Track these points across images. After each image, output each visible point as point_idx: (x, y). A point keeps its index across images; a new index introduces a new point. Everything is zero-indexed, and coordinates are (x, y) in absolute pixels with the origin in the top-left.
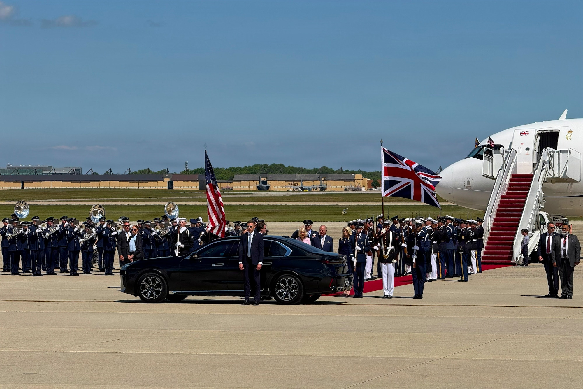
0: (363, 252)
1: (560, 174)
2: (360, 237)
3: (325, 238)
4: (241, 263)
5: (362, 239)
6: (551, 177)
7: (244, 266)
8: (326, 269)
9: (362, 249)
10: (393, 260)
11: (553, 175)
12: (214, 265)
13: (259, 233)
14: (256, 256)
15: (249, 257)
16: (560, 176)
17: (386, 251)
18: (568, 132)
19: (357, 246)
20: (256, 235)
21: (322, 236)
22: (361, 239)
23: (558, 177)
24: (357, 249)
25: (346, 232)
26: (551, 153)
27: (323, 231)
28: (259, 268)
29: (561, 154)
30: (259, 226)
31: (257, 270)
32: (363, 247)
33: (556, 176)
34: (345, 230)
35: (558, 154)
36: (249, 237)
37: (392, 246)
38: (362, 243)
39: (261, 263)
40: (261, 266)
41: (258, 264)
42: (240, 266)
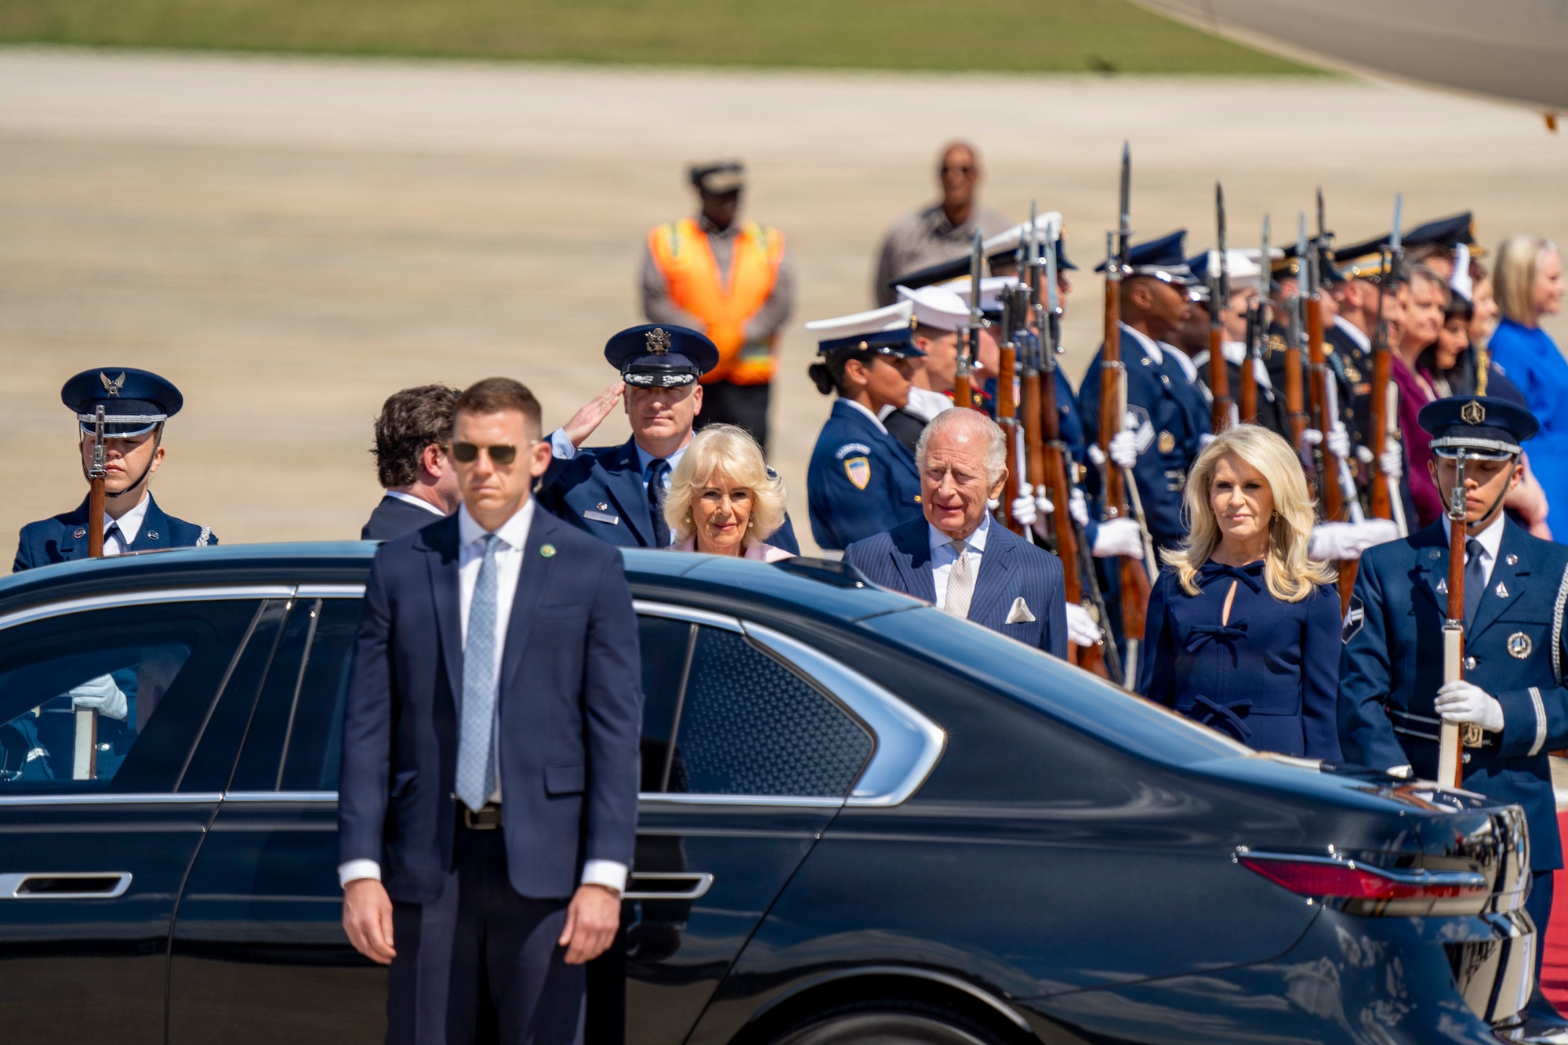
0: (1534, 751)
2: (1488, 566)
3: (974, 561)
4: (364, 869)
5: (1517, 596)
7: (405, 913)
8: (1354, 960)
9: (1519, 719)
14: (551, 796)
15: (476, 804)
19: (1467, 676)
20: (549, 551)
21: (950, 532)
22: (1501, 590)
24: (1459, 717)
25: (1238, 496)
27: (958, 475)
28: (589, 931)
30: (412, 424)
31: (571, 958)
32: (1534, 692)
34: (1225, 473)
36: (468, 574)
38: (1519, 646)
39: (607, 873)
40: (615, 907)
41: (577, 883)
42: (348, 909)
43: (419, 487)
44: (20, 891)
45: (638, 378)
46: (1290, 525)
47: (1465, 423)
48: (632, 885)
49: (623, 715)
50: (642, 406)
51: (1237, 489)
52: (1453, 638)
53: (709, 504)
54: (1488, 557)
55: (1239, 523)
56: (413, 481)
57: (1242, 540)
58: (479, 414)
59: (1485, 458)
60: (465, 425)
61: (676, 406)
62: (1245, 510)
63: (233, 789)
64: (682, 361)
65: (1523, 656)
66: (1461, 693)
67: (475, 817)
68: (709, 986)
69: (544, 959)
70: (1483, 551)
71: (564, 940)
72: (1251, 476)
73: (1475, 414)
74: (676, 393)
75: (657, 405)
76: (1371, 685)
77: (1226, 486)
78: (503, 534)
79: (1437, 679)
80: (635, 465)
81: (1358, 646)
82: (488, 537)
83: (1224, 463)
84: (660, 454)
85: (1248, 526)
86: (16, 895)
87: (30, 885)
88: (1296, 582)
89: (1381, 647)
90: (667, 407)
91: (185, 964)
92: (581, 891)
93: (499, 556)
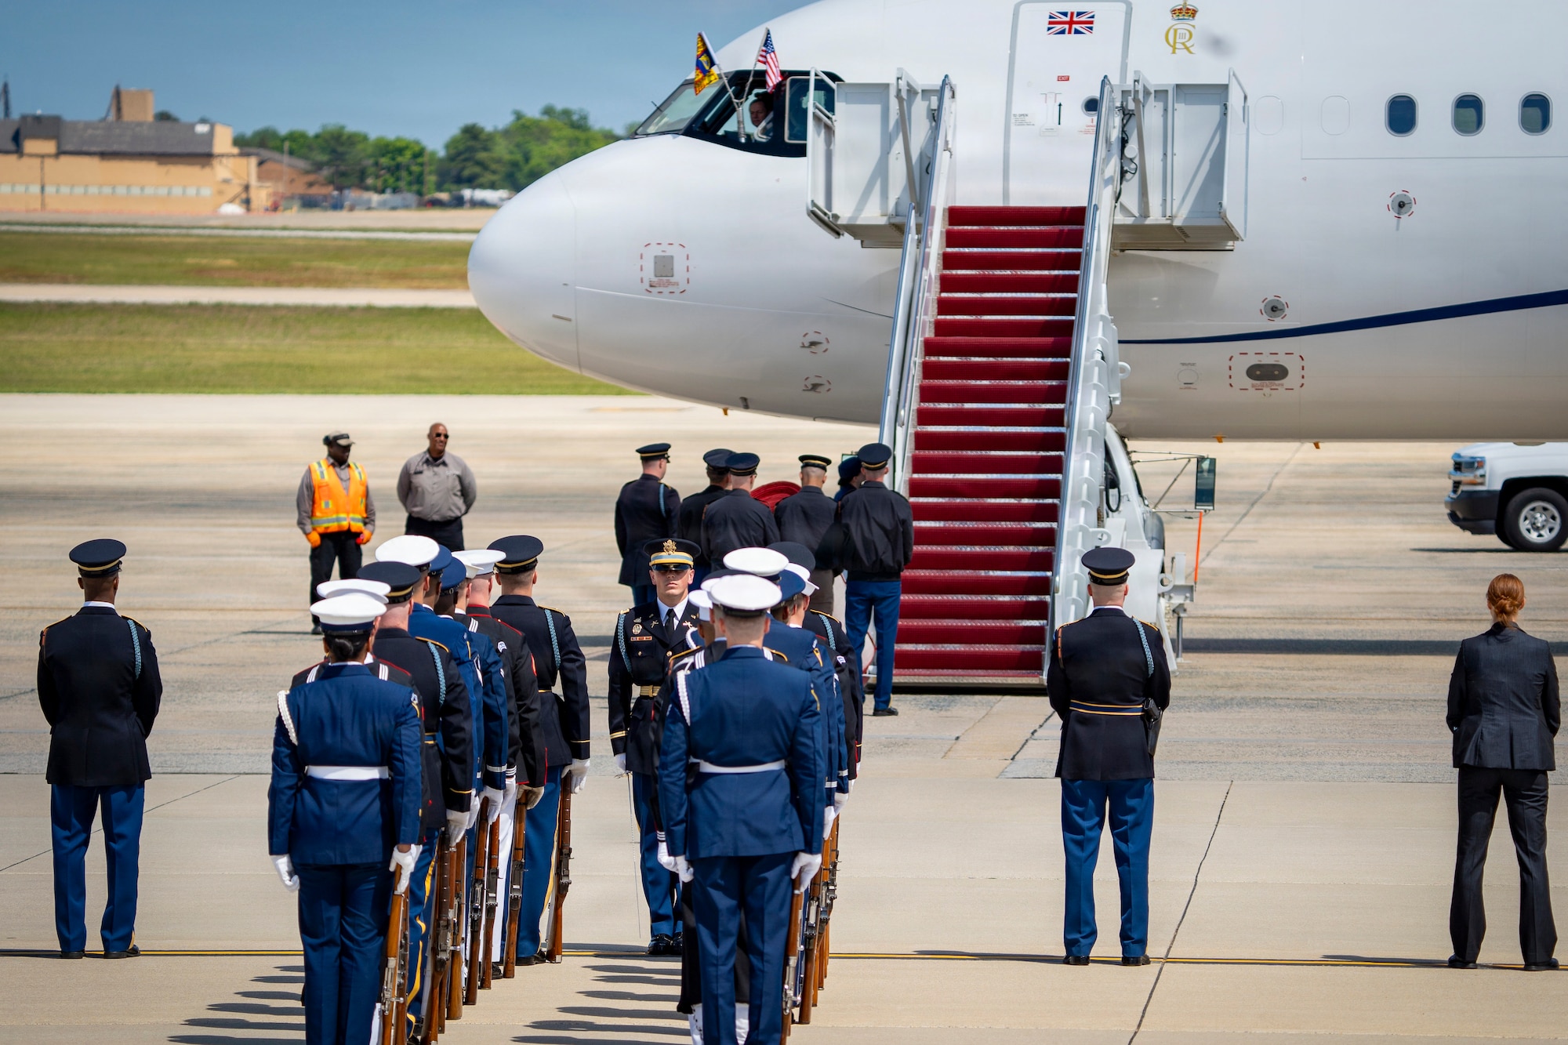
1: (1178, 203)
6: (1129, 221)
11: (1137, 215)
16: (1171, 217)
18: (1174, 11)
23: (1164, 221)
33: (1155, 217)
35: (1161, 103)
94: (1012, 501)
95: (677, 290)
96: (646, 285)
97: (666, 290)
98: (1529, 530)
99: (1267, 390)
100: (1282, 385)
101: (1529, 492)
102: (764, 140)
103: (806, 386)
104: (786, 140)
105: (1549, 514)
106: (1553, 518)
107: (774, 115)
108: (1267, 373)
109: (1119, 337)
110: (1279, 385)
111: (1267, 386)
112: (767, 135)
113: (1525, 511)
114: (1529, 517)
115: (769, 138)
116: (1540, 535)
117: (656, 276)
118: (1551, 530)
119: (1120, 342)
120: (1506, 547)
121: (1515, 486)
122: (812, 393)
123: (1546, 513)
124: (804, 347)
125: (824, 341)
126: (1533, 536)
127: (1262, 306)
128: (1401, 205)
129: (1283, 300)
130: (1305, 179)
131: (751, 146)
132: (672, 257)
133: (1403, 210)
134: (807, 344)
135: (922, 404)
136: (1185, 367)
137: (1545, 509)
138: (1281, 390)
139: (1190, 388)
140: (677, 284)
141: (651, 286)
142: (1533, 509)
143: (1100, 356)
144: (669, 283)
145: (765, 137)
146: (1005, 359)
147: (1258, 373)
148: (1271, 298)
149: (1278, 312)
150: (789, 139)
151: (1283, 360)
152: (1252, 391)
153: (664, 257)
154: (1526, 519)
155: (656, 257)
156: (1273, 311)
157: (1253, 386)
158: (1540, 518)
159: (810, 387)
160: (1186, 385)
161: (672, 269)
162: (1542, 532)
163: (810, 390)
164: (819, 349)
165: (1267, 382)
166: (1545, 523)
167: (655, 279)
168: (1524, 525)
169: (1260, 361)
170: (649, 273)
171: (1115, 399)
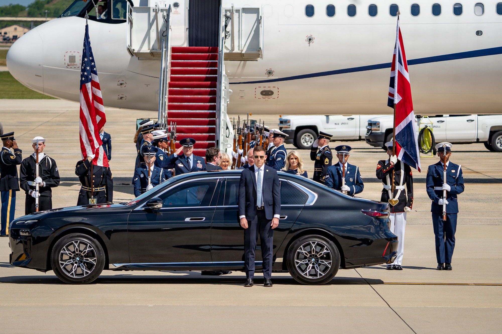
0: (354, 194)
1: (243, 46)
2: (346, 169)
4: (243, 216)
5: (350, 173)
6: (228, 51)
7: (249, 223)
10: (406, 207)
11: (230, 49)
12: (188, 219)
13: (211, 164)
14: (269, 205)
15: (260, 207)
16: (242, 50)
17: (395, 192)
19: (345, 184)
20: (267, 171)
22: (348, 172)
23: (239, 52)
24: (345, 189)
25: (294, 160)
26: (228, 12)
28: (275, 224)
29: (243, 14)
31: (272, 227)
33: (236, 50)
34: (292, 157)
35: (238, 14)
36: (256, 174)
37: (403, 184)
38: (351, 180)
39: (277, 216)
40: (278, 221)
41: (273, 217)
42: (241, 222)
43: (213, 162)
44: (190, 220)
45: (185, 146)
46: (300, 164)
47: (343, 149)
48: (281, 218)
49: (278, 194)
50: (186, 149)
51: (294, 159)
52: (343, 179)
53: (224, 163)
54: (346, 168)
55: (295, 164)
56: (212, 161)
57: (294, 166)
58: (258, 152)
59: (346, 154)
60: (256, 153)
61: (191, 149)
62: (295, 162)
63: (217, 205)
64: (191, 143)
65: (352, 181)
66: (345, 187)
67: (259, 208)
68: (288, 232)
69: (269, 228)
70: (345, 167)
71: (271, 225)
72: (296, 157)
73: (344, 148)
74: (191, 148)
75: (188, 149)
76: (331, 186)
77: (292, 159)
78: (261, 168)
79: (341, 185)
80: (184, 158)
81: (329, 181)
82: (259, 169)
83: (292, 155)
84: (188, 156)
85: (296, 164)
86: (189, 221)
87: (191, 219)
88: (302, 172)
89: (332, 181)
90: (190, 150)
91: (214, 230)
92: (273, 218)
93: (261, 171)
94: (200, 134)
95: (77, 67)
96: (66, 65)
97: (73, 67)
98: (304, 142)
99: (266, 99)
100: (272, 97)
101: (304, 130)
102: (105, 18)
103: (118, 98)
104: (112, 18)
105: (310, 137)
106: (312, 138)
107: (108, 10)
108: (267, 93)
109: (229, 82)
110: (271, 97)
111: (267, 97)
112: (106, 17)
113: (303, 136)
114: (304, 138)
115: (106, 18)
116: (307, 144)
117: (70, 62)
118: (311, 142)
119: (230, 83)
120: (296, 148)
121: (299, 129)
122: (120, 100)
123: (309, 137)
124: (118, 85)
125: (125, 83)
126: (305, 144)
127: (266, 72)
128: (310, 40)
129: (273, 70)
130: (279, 31)
131: (101, 21)
132: (75, 56)
133: (310, 41)
134: (119, 84)
135: (169, 103)
136: (241, 91)
137: (309, 136)
138: (271, 99)
139: (242, 98)
140: (77, 65)
141: (68, 65)
142: (305, 136)
143: (224, 88)
144: (74, 65)
145: (105, 17)
146: (194, 89)
147: (264, 93)
148: (269, 69)
149: (271, 74)
150: (113, 18)
151: (272, 89)
152: (262, 99)
153: (72, 56)
154: (303, 139)
155: (70, 56)
156: (270, 73)
157: (262, 97)
158: (307, 138)
159: (120, 98)
160: (241, 97)
161: (75, 60)
162: (308, 143)
163: (120, 99)
164: (123, 86)
165: (267, 96)
166: (309, 140)
167: (69, 63)
168: (302, 141)
169: (265, 89)
170: (67, 61)
171: (228, 101)
